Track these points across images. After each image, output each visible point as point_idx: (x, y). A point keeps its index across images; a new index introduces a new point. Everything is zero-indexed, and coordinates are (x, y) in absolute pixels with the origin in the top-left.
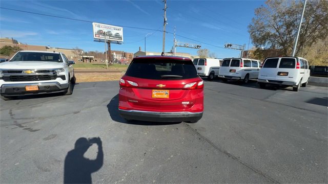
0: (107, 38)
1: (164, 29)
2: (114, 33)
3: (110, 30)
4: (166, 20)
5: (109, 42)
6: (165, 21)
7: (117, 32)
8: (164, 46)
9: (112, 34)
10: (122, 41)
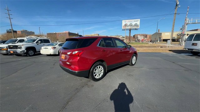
0: (129, 27)
1: (175, 11)
2: (134, 23)
3: (131, 23)
4: (178, 3)
5: (130, 30)
6: (177, 5)
7: (136, 22)
8: (174, 26)
9: (132, 25)
10: (139, 27)
